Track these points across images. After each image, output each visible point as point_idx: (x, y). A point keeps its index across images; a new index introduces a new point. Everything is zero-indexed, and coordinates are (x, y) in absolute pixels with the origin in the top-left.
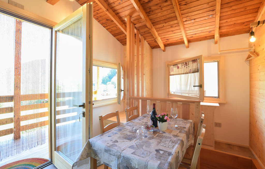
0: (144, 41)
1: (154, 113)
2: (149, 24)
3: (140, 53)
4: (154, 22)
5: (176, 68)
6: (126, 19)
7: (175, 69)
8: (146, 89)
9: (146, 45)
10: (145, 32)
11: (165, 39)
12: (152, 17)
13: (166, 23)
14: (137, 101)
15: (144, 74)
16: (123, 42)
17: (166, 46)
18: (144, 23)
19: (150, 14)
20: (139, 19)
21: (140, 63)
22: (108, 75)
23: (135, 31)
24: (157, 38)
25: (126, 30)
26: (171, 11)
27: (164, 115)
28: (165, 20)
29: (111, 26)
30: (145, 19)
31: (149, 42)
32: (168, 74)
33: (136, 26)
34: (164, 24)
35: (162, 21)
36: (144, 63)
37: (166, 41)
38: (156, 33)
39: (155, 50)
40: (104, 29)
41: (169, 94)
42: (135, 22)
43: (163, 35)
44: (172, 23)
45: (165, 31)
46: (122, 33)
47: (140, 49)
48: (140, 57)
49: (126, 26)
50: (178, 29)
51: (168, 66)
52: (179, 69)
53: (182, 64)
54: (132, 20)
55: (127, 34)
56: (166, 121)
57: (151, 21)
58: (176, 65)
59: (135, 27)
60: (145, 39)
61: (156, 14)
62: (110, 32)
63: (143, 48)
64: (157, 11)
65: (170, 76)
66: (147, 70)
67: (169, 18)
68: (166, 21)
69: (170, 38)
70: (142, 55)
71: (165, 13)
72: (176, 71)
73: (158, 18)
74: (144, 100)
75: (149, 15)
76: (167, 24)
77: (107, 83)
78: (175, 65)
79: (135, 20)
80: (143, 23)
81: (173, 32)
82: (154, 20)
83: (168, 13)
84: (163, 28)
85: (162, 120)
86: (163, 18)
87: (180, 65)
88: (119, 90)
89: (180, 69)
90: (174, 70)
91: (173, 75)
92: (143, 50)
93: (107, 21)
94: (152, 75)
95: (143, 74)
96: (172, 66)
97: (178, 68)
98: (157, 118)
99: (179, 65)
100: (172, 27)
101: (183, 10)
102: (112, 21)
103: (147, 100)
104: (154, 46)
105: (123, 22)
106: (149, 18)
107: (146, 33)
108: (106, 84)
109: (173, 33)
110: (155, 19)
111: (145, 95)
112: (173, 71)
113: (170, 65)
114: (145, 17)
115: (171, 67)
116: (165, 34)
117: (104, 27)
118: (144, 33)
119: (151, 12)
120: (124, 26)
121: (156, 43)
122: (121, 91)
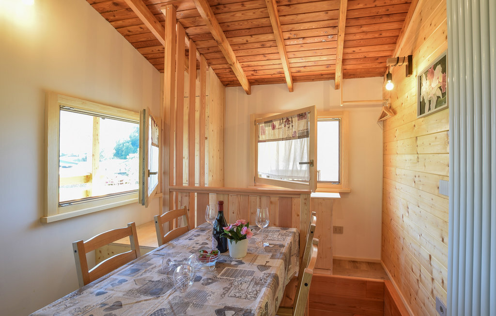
0: (207, 67)
1: (221, 222)
2: (216, 33)
3: (198, 92)
4: (229, 29)
5: (271, 127)
6: (164, 11)
7: (268, 129)
8: (209, 168)
9: (211, 74)
10: (208, 49)
11: (250, 69)
12: (224, 17)
13: (251, 35)
14: (186, 196)
15: (206, 138)
16: (157, 63)
17: (252, 83)
18: (206, 29)
19: (219, 11)
20: (194, 17)
21: (197, 115)
22: (130, 137)
23: (187, 42)
24: (234, 63)
25: (163, 37)
26: (261, 12)
27: (241, 226)
28: (250, 29)
29: (127, 22)
30: (207, 18)
31: (218, 71)
32: (254, 140)
33: (188, 31)
34: (248, 38)
35: (243, 31)
36: (207, 115)
37: (253, 73)
38: (233, 55)
39: (230, 90)
40: (110, 27)
41: (256, 178)
42: (186, 22)
43: (245, 60)
44: (263, 38)
45: (250, 52)
46: (155, 43)
47: (198, 83)
48: (197, 100)
49: (163, 26)
50: (275, 51)
51: (256, 123)
52: (275, 130)
53: (281, 121)
54: (179, 15)
55: (167, 44)
56: (244, 237)
57: (221, 27)
58: (271, 121)
59: (187, 34)
60: (209, 64)
61: (232, 14)
62: (126, 36)
63: (205, 82)
64: (234, 7)
65: (260, 144)
66: (212, 130)
67: (258, 27)
68: (253, 32)
69: (260, 68)
70: (203, 96)
71: (250, 15)
72: (269, 134)
73: (236, 24)
74: (204, 193)
75: (217, 11)
76: (253, 39)
77: (128, 157)
78: (269, 121)
79: (185, 17)
80: (204, 27)
81: (265, 56)
82: (228, 26)
83: (255, 16)
84: (245, 46)
85: (237, 236)
86: (246, 25)
87: (276, 123)
88: (144, 173)
89: (276, 131)
90: (267, 132)
91: (265, 141)
92: (205, 86)
93: (115, 8)
94: (223, 141)
95: (203, 138)
96: (264, 125)
97: (274, 127)
98: (226, 232)
99: (274, 123)
100: (263, 46)
101: (285, 16)
102: (129, 10)
103: (208, 194)
104: (228, 82)
105: (158, 19)
106: (217, 19)
107: (210, 51)
108: (125, 158)
109: (266, 59)
110: (229, 24)
111: (208, 182)
112: (264, 133)
113: (260, 123)
114: (207, 15)
115: (260, 125)
116: (249, 58)
117: (107, 20)
118: (207, 51)
119: (221, 7)
120: (159, 26)
121: (232, 76)
122: (150, 173)
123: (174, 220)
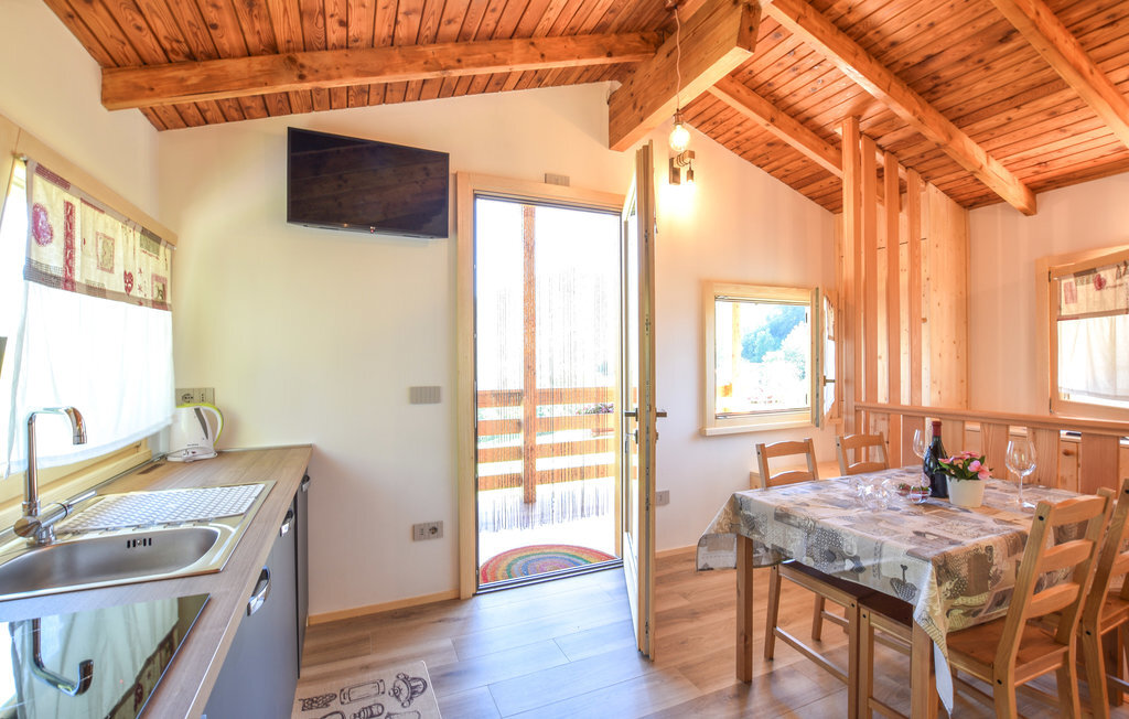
0: (923, 186)
1: (936, 451)
2: (933, 134)
3: (904, 235)
4: (962, 113)
5: (1092, 285)
6: (839, 131)
7: (1085, 291)
8: (932, 377)
9: (933, 200)
10: (922, 157)
11: (1027, 163)
12: (947, 100)
13: (1018, 107)
14: (883, 419)
15: (925, 320)
16: (830, 201)
17: (1034, 189)
18: (911, 130)
19: (938, 95)
20: (890, 121)
21: (904, 278)
22: (768, 319)
23: (880, 158)
24: (981, 167)
25: (839, 166)
26: (1035, 62)
27: (972, 460)
28: (1012, 98)
29: (784, 160)
30: (913, 118)
31: (946, 187)
32: (1048, 314)
33: (880, 142)
34: (1013, 114)
35: (997, 107)
36: (924, 275)
37: (1036, 169)
38: (978, 153)
39: (980, 215)
40: (762, 173)
41: (1054, 400)
42: (877, 131)
43: (1011, 151)
44: (1048, 102)
45: (1020, 135)
46: (825, 174)
47: (903, 217)
48: (904, 251)
49: (839, 149)
50: (1091, 114)
51: (1052, 276)
52: (1104, 291)
53: (1122, 268)
54: (863, 126)
55: (846, 175)
56: (974, 477)
57: (945, 116)
58: (1092, 271)
59: (880, 147)
60: (926, 180)
61: (966, 89)
62: (782, 178)
63: (919, 216)
64: (966, 80)
65: (1062, 325)
66: (939, 304)
67: (1033, 87)
68: (1018, 101)
69: (1055, 155)
70: (914, 244)
71: (1009, 75)
72: (1088, 300)
73: (978, 100)
74: (915, 416)
75: (934, 97)
76: (1025, 110)
77: (763, 358)
78: (1087, 272)
79: (873, 126)
80: (910, 128)
81: (1065, 131)
82: (960, 110)
83: (1019, 75)
84: (1006, 129)
85: (962, 474)
86: (1001, 95)
87: (1108, 275)
88: (818, 380)
89: (1108, 293)
90: (1081, 298)
91: (1076, 317)
92: (920, 229)
93: (770, 149)
94: (967, 322)
95: (917, 320)
96: (1072, 280)
97: (1100, 284)
98: (944, 466)
99: (1103, 274)
100: (1053, 114)
101: (1104, 44)
102: (787, 145)
103: (924, 418)
104: (973, 199)
105: (828, 140)
106: (936, 108)
107: (927, 157)
109: (1068, 134)
110: (961, 106)
111: (928, 399)
112: (1073, 298)
113: (1063, 274)
114: (914, 113)
115: (1063, 282)
116: (1021, 146)
117: (759, 166)
118: (922, 160)
119: (942, 88)
120: (832, 152)
121: (980, 187)
122: (825, 381)
123: (863, 449)
